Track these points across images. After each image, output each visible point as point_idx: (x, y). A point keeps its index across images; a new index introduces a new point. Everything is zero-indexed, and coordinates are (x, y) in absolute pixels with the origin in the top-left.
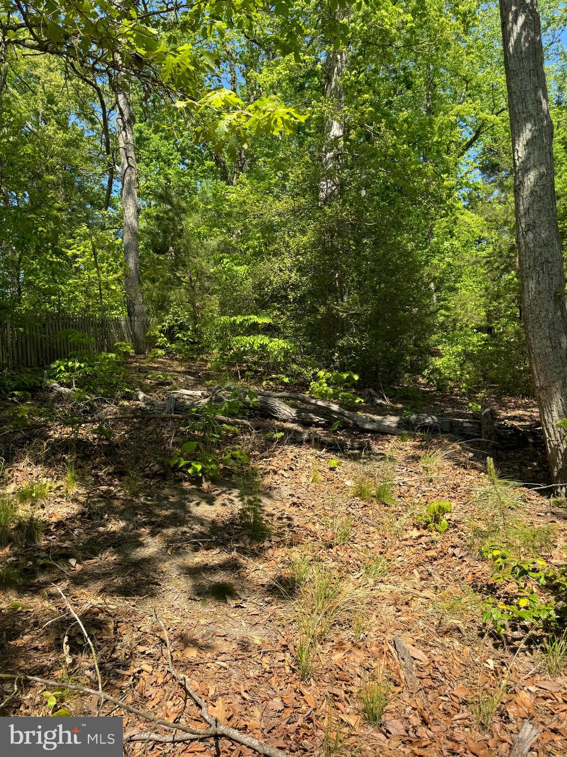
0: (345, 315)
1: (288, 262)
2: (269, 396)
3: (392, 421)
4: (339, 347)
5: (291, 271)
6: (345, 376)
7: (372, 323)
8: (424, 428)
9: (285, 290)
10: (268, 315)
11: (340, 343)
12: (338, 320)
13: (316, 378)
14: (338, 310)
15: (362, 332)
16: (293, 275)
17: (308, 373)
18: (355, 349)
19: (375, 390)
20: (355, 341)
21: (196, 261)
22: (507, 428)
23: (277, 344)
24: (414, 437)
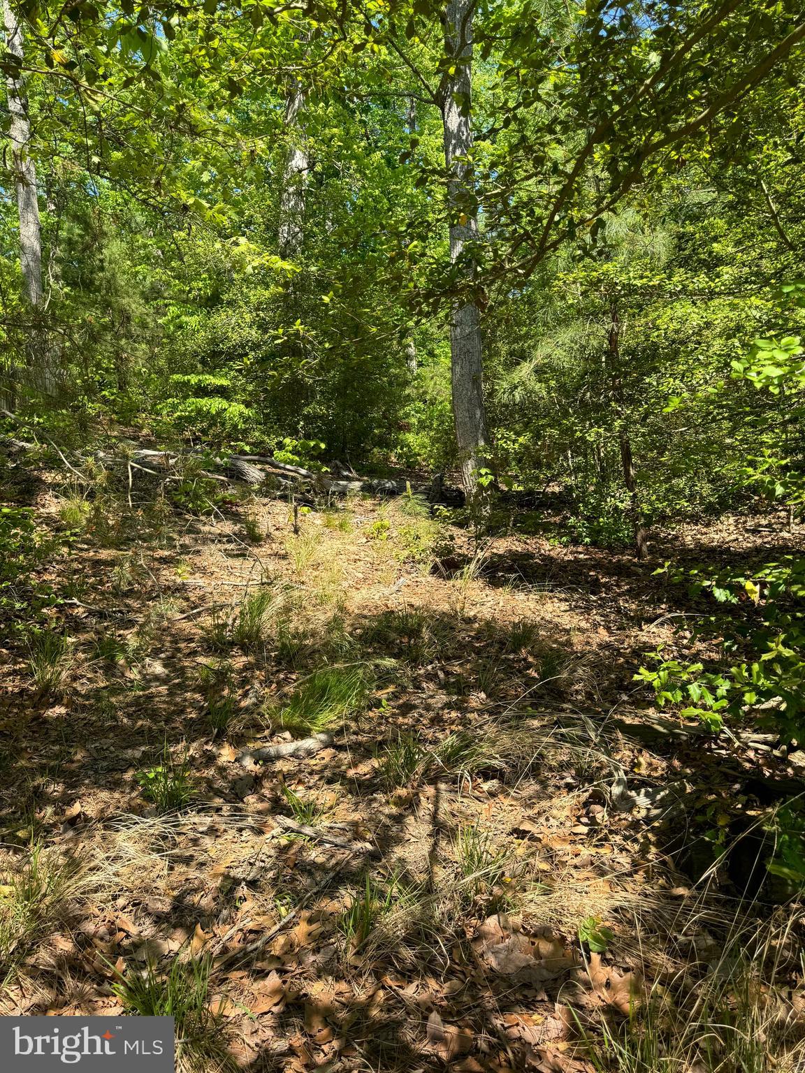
0: (311, 381)
1: (248, 317)
2: (238, 459)
3: (356, 485)
4: (304, 415)
5: (250, 327)
6: (312, 444)
7: (339, 392)
8: (383, 491)
9: (243, 348)
10: (225, 375)
11: (306, 411)
12: (302, 386)
13: (281, 446)
14: (303, 375)
15: (330, 400)
16: (254, 333)
17: (271, 442)
18: (321, 417)
19: (342, 462)
20: (322, 410)
21: (124, 301)
22: (453, 491)
23: (235, 409)
24: (374, 498)
